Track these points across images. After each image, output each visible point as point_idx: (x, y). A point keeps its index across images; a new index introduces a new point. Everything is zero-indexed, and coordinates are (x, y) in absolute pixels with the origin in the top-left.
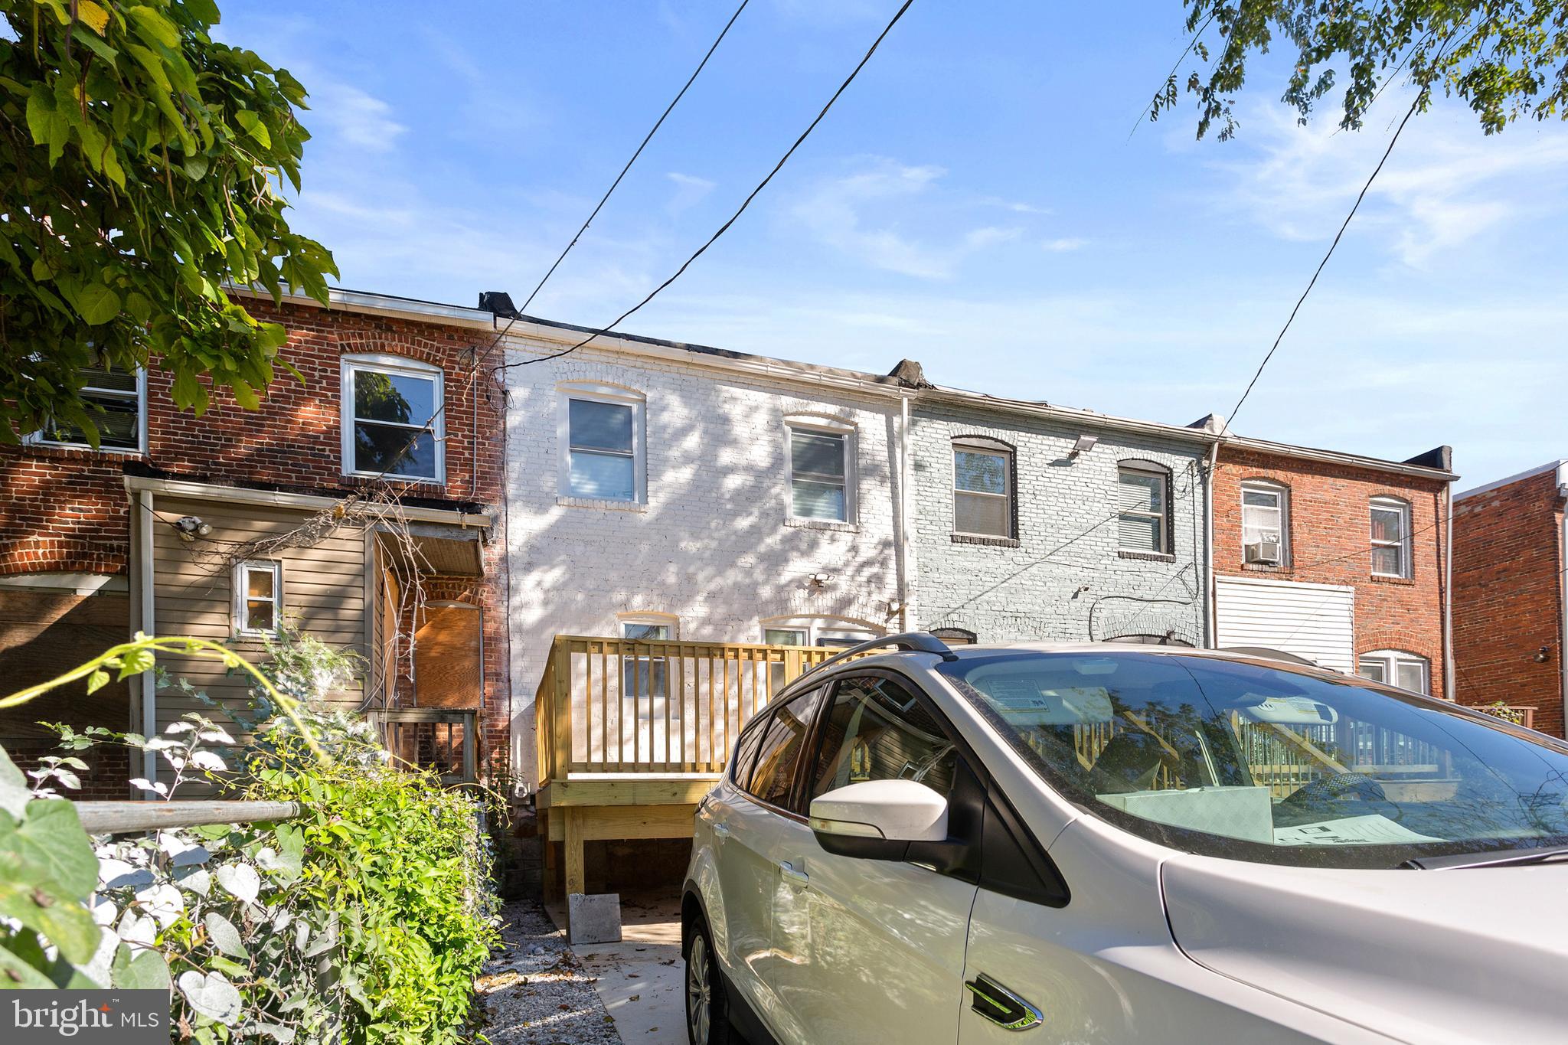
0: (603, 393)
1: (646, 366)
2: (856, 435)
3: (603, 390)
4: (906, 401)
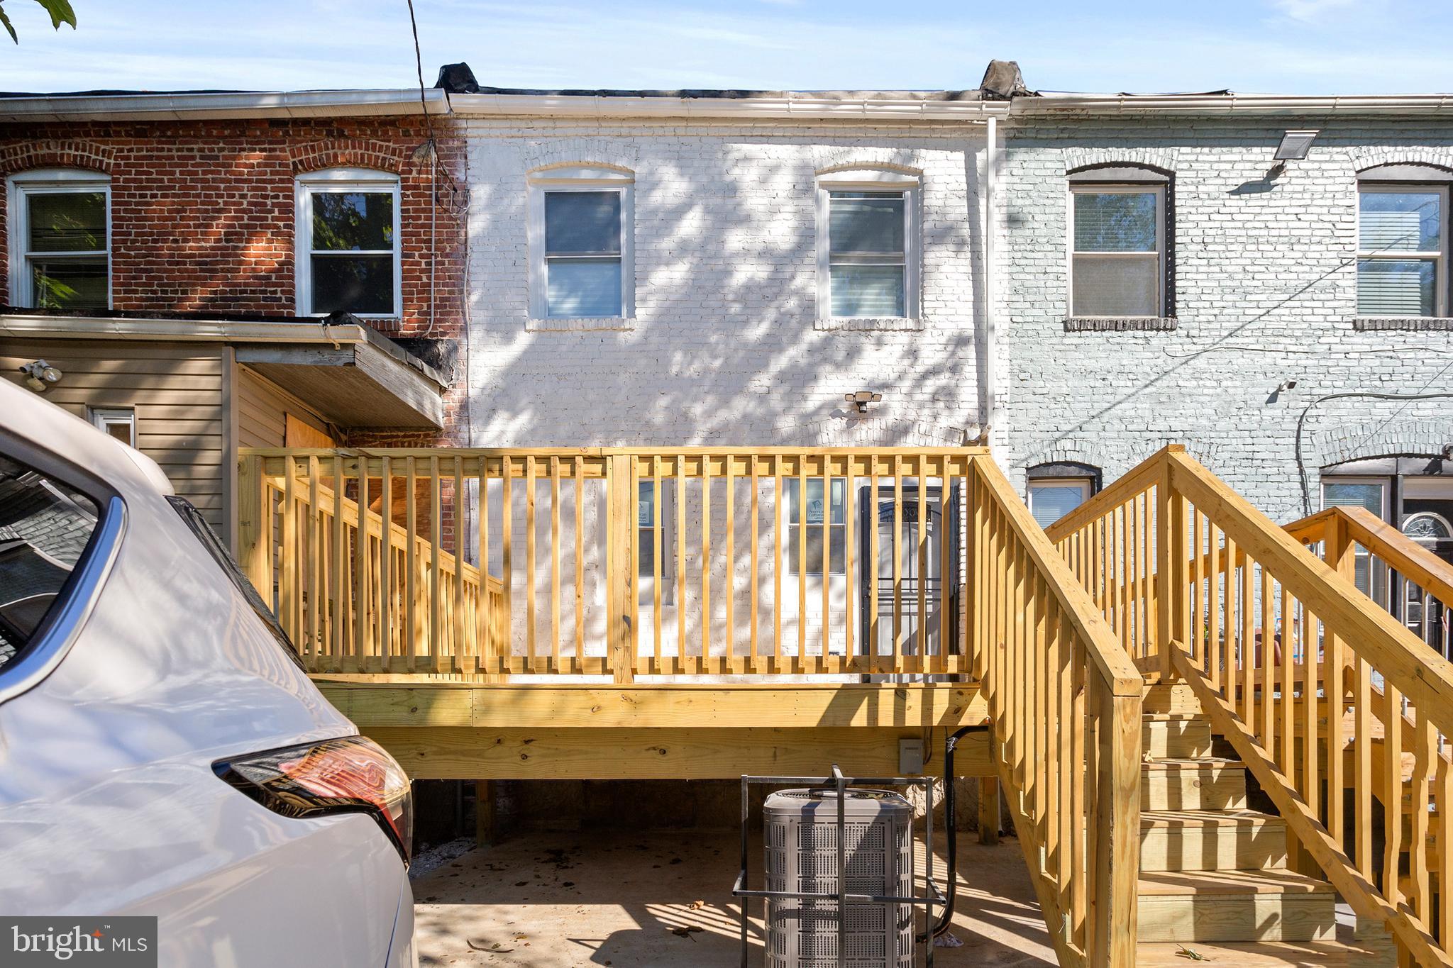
0: (585, 180)
1: (634, 132)
2: (920, 188)
3: (586, 174)
4: (992, 123)
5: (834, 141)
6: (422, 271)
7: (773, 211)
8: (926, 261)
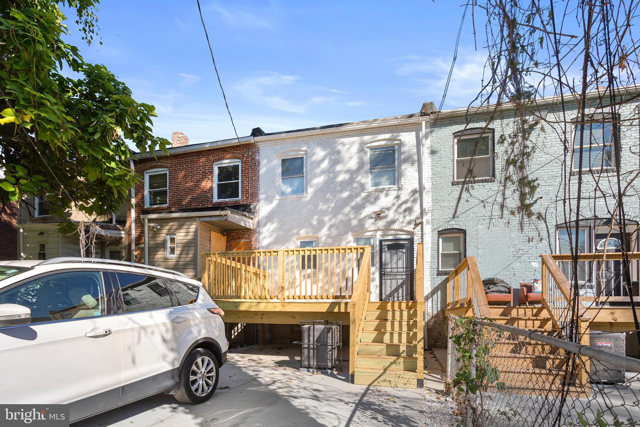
1: (307, 140)
2: (401, 144)
3: (292, 153)
4: (424, 123)
5: (371, 134)
6: (247, 186)
7: (351, 158)
8: (402, 168)
